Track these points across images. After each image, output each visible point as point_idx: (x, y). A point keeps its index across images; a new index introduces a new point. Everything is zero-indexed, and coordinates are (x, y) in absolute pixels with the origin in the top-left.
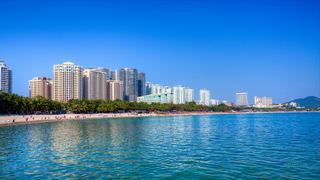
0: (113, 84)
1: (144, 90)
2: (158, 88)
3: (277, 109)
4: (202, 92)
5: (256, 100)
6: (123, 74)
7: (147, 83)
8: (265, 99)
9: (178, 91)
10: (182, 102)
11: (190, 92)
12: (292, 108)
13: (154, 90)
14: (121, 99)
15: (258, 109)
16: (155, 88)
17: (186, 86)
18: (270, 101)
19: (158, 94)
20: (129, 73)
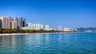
0: (13, 22)
1: (25, 25)
2: (31, 24)
3: (71, 31)
4: (46, 26)
5: (65, 28)
6: (17, 19)
7: (26, 22)
8: (67, 28)
9: (38, 25)
10: (39, 29)
11: (42, 26)
12: (76, 31)
13: (29, 25)
14: (16, 28)
15: (65, 32)
16: (29, 24)
17: (40, 24)
18: (69, 29)
19: (31, 26)
20: (19, 19)
